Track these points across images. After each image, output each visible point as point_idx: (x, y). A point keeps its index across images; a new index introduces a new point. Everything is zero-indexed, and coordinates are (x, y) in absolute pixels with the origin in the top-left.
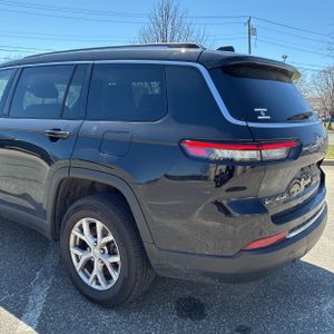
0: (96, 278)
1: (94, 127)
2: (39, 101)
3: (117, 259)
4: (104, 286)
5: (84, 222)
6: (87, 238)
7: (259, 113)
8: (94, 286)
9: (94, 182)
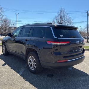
0: (32, 68)
1: (33, 38)
2: (26, 34)
3: (35, 64)
4: (33, 69)
5: (31, 57)
6: (31, 60)
7: (61, 36)
8: (32, 69)
9: (34, 49)
